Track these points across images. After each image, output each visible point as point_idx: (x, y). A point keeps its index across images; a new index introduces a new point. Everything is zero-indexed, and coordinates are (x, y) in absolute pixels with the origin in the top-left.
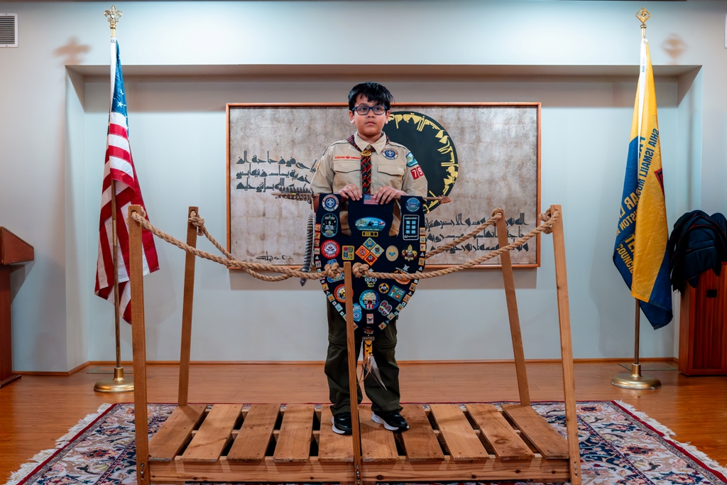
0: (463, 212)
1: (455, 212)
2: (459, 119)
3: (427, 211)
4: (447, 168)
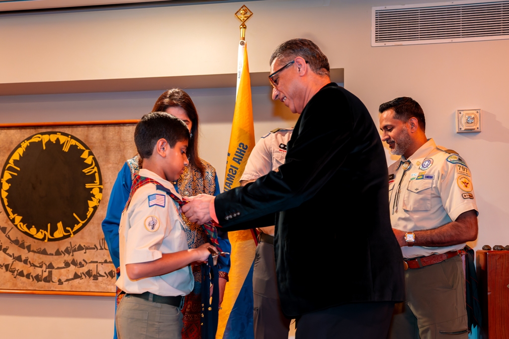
1: (99, 236)
2: (104, 138)
3: (71, 234)
4: (91, 189)
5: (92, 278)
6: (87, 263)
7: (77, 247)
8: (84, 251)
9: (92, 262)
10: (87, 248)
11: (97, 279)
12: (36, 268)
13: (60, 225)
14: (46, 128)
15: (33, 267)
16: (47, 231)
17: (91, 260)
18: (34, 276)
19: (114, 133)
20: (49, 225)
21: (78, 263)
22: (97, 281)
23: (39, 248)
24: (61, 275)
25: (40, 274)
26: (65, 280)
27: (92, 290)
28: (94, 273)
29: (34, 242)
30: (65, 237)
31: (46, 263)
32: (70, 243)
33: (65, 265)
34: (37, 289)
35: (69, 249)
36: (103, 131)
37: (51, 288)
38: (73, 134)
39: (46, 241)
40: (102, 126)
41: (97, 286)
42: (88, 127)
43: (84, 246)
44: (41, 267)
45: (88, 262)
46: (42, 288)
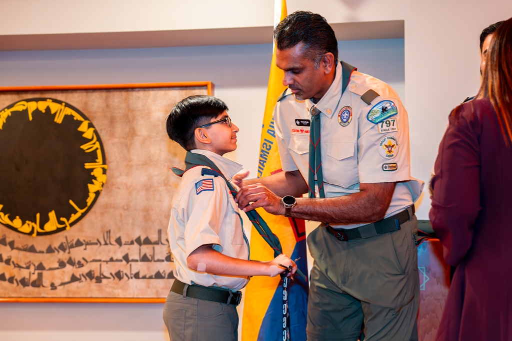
0: (113, 228)
1: (102, 228)
2: (108, 106)
3: (66, 226)
4: (92, 170)
5: (94, 280)
6: (87, 262)
7: (74, 242)
8: (84, 247)
9: (94, 261)
10: (87, 244)
11: (100, 282)
12: (22, 269)
13: (52, 215)
14: (33, 94)
15: (17, 269)
16: (36, 223)
17: (93, 258)
18: (19, 279)
19: (120, 99)
20: (38, 215)
21: (77, 261)
22: (101, 284)
23: (25, 244)
24: (54, 277)
25: (27, 277)
26: (59, 284)
27: (94, 296)
28: (97, 274)
29: (19, 237)
30: (59, 230)
31: (35, 263)
32: (66, 237)
33: (59, 265)
34: (23, 296)
35: (64, 245)
36: (107, 98)
37: (40, 294)
38: (69, 102)
39: (34, 235)
40: (104, 91)
41: (101, 290)
42: (87, 92)
43: (84, 241)
44: (28, 268)
45: (88, 260)
46: (29, 294)
